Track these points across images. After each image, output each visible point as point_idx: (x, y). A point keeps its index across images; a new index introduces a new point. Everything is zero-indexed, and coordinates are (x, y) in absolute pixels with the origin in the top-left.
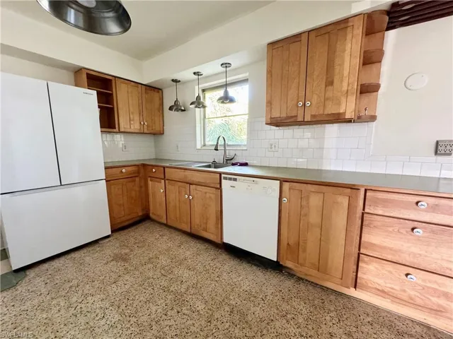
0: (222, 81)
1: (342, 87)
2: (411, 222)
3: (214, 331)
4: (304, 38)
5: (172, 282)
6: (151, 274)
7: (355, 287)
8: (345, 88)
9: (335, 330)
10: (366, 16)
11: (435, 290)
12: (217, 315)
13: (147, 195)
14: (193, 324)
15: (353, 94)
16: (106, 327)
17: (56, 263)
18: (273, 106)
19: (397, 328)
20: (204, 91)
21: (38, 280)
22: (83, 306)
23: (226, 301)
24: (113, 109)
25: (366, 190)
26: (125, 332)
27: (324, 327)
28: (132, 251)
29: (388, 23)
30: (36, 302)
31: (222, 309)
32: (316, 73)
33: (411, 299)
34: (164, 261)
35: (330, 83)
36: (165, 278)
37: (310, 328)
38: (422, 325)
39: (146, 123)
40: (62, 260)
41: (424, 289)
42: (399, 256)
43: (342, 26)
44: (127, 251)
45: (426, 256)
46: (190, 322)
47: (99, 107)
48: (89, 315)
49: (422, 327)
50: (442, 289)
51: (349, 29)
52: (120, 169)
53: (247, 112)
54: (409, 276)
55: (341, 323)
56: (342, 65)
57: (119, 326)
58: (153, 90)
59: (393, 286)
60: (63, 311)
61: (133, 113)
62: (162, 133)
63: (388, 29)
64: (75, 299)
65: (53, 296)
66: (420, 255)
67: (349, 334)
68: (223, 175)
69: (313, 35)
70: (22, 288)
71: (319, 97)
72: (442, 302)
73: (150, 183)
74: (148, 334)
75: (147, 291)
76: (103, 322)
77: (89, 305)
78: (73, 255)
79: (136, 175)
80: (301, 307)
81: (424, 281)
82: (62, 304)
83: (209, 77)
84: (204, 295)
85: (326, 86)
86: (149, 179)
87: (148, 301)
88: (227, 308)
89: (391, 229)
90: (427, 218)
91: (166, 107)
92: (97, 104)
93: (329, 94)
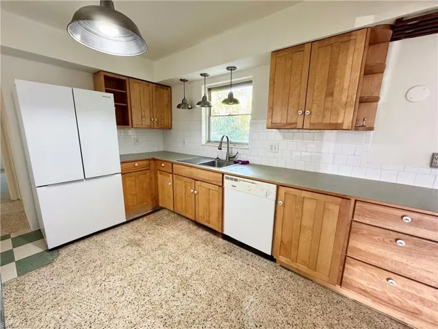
0: (228, 82)
1: (341, 99)
2: (395, 233)
3: (214, 313)
4: (308, 48)
5: (178, 267)
6: (160, 259)
7: (341, 285)
8: (344, 99)
9: (318, 321)
10: (369, 30)
11: (412, 294)
12: (216, 300)
13: (157, 186)
14: (196, 306)
15: (351, 105)
16: (126, 303)
17: (81, 245)
18: (274, 112)
19: (375, 324)
20: (209, 89)
21: (69, 258)
22: (106, 284)
23: (224, 288)
24: (127, 107)
25: (356, 201)
26: (141, 309)
27: (309, 317)
28: (144, 237)
29: (393, 36)
30: (69, 277)
31: (221, 295)
32: (317, 84)
33: (391, 300)
34: (172, 247)
35: (330, 94)
36: (173, 264)
37: (297, 317)
38: (400, 323)
39: (156, 120)
40: (87, 242)
41: (402, 293)
42: (383, 262)
43: (345, 38)
44: (140, 237)
45: (407, 265)
46: (193, 304)
47: (116, 106)
48: (111, 291)
49: (399, 325)
50: (419, 295)
51: (351, 42)
52: (133, 163)
53: (250, 113)
54: (390, 281)
55: (325, 316)
56: (342, 77)
57: (136, 303)
58: (163, 88)
59: (374, 288)
60: (91, 287)
61: (144, 111)
62: (170, 128)
63: (393, 39)
64: (99, 277)
65: (82, 273)
66: (402, 263)
67: (331, 326)
68: (225, 175)
69: (316, 45)
70: (57, 265)
71: (318, 106)
72: (419, 306)
73: (159, 176)
74: (160, 311)
75: (158, 275)
76: (123, 298)
77: (111, 283)
78: (95, 238)
79: (147, 168)
80: (290, 299)
81: (404, 286)
82: (90, 280)
83: (215, 78)
84: (206, 281)
85: (326, 97)
86: (158, 172)
87: (158, 284)
88: (225, 295)
89: (376, 238)
90: (411, 230)
91: (175, 105)
92: (113, 104)
93: (329, 105)
